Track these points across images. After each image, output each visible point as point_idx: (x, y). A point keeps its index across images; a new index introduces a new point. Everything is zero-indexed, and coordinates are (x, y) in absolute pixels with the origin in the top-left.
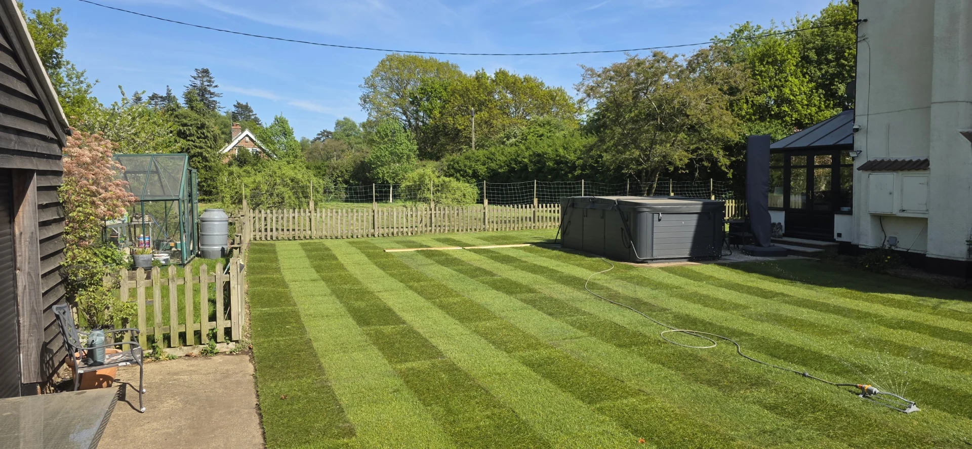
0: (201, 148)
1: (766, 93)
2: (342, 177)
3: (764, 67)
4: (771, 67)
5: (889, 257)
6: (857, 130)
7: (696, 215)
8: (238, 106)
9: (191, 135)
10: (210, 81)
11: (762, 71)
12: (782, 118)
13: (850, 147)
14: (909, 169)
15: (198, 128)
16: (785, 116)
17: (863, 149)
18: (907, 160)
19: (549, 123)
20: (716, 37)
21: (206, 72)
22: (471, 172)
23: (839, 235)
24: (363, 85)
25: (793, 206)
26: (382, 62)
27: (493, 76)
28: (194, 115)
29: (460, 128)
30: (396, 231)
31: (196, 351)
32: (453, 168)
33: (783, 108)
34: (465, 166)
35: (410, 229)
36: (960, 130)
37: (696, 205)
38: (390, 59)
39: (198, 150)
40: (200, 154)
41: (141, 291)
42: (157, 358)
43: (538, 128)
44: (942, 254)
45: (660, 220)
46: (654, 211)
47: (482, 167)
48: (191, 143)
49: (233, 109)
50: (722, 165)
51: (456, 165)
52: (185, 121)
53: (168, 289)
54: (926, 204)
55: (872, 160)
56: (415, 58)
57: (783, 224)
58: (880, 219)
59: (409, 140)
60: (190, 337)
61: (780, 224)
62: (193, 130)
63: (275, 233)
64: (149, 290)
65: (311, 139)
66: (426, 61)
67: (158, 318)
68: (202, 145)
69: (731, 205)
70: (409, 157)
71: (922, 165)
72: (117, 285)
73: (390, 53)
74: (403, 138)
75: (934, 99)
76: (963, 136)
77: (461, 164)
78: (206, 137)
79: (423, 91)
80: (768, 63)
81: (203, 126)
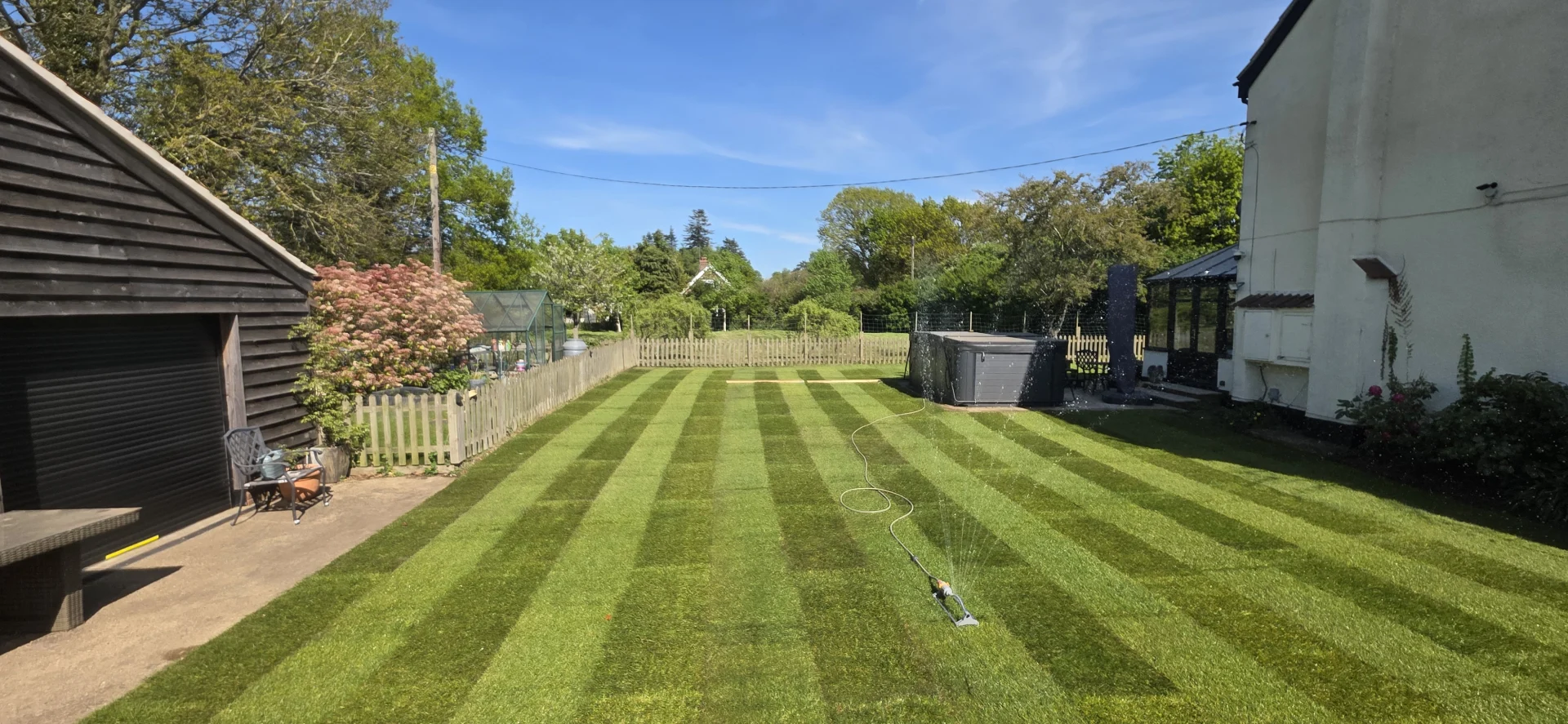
0: (663, 280)
1: (1207, 212)
2: (782, 306)
3: (1206, 183)
4: (1214, 182)
5: (1259, 414)
6: (1238, 258)
7: (1029, 356)
8: (727, 242)
9: (656, 269)
10: (704, 220)
11: (1202, 188)
12: (1223, 242)
13: (1233, 278)
14: (1290, 306)
15: (663, 263)
16: (1228, 240)
17: (1246, 281)
18: (1294, 294)
19: (990, 250)
20: (1161, 151)
21: (701, 212)
22: (902, 301)
23: (1223, 383)
24: (820, 217)
25: (1177, 347)
26: (839, 195)
27: (942, 204)
28: (659, 252)
29: (902, 257)
30: (769, 361)
31: (420, 471)
32: (885, 297)
33: (1226, 230)
34: (896, 295)
35: (783, 360)
36: (1355, 257)
37: (1029, 344)
38: (847, 192)
39: (661, 283)
40: (662, 286)
41: (373, 417)
42: (387, 475)
43: (979, 256)
44: (1325, 414)
45: (983, 360)
46: (976, 349)
47: (914, 296)
48: (655, 276)
49: (723, 245)
50: (1142, 296)
51: (888, 295)
52: (651, 257)
53: (394, 414)
54: (1308, 351)
55: (1254, 293)
56: (869, 190)
57: (1165, 368)
58: (1260, 367)
59: (844, 271)
60: (415, 458)
61: (1161, 367)
62: (657, 265)
63: (663, 360)
64: (379, 415)
65: (792, 270)
66: (881, 192)
67: (388, 440)
68: (665, 278)
69: (1101, 341)
70: (843, 287)
71: (1304, 302)
72: (353, 410)
73: (847, 187)
74: (838, 268)
75: (1323, 218)
76: (1357, 266)
77: (893, 294)
78: (668, 271)
79: (873, 221)
80: (1211, 178)
81: (665, 262)
